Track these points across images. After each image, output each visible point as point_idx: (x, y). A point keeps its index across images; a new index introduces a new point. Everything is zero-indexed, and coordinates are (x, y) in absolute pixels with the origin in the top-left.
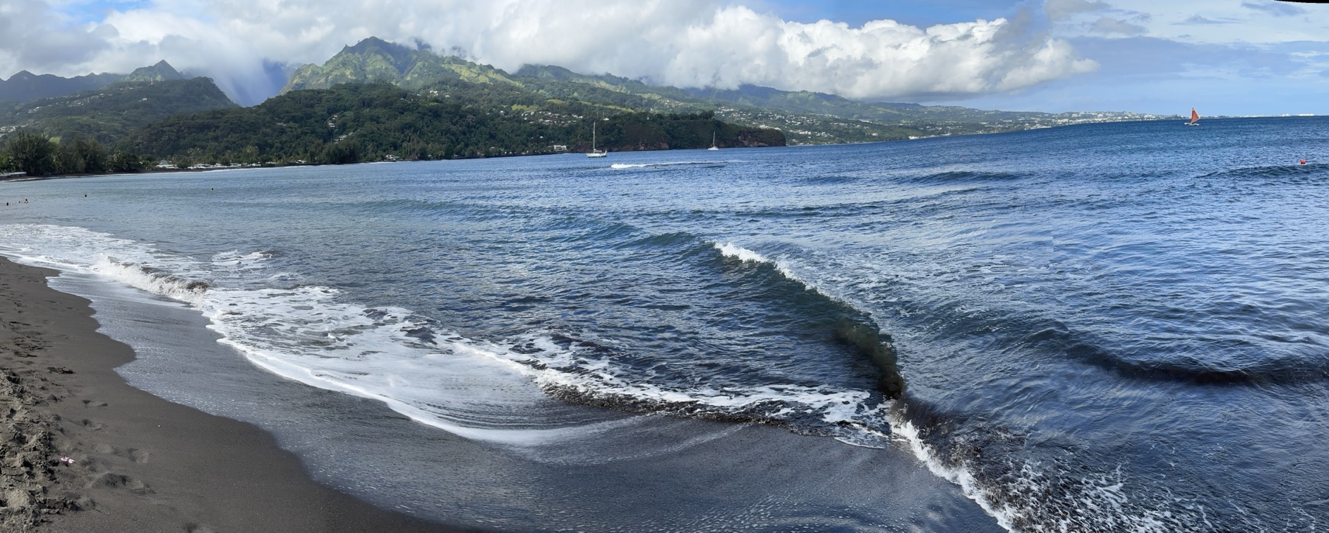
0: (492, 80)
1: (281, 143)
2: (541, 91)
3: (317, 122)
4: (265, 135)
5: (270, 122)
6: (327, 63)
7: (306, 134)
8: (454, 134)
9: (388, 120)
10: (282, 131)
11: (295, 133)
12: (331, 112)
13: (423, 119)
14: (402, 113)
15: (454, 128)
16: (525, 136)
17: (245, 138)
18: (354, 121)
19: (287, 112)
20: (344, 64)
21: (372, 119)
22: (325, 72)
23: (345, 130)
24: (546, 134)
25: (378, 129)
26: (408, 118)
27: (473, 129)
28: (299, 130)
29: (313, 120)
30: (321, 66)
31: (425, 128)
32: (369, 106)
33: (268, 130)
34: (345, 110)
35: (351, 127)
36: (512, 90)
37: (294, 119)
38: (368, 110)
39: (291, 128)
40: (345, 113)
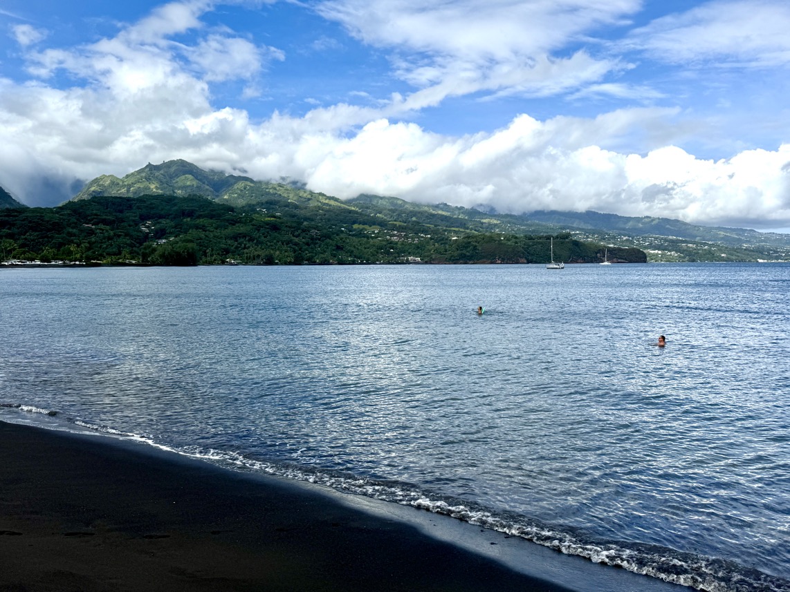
0: (325, 204)
1: (89, 243)
2: (378, 215)
3: (130, 226)
4: (71, 234)
5: (76, 223)
6: (127, 176)
7: (119, 236)
8: (296, 244)
9: (217, 229)
10: (91, 232)
11: (106, 234)
12: (143, 218)
13: (259, 230)
14: (234, 225)
15: (296, 240)
16: (375, 248)
17: (47, 237)
18: (175, 227)
19: (96, 215)
20: (148, 179)
21: (197, 227)
22: (126, 183)
23: (164, 235)
24: (396, 248)
25: (206, 236)
26: (242, 229)
27: (317, 241)
28: (112, 233)
29: (125, 224)
30: (121, 178)
31: (263, 238)
32: (189, 216)
33: (74, 230)
34: (161, 217)
35: (171, 233)
36: (350, 213)
37: (105, 222)
38: (189, 219)
39: (101, 229)
40: (160, 220)
